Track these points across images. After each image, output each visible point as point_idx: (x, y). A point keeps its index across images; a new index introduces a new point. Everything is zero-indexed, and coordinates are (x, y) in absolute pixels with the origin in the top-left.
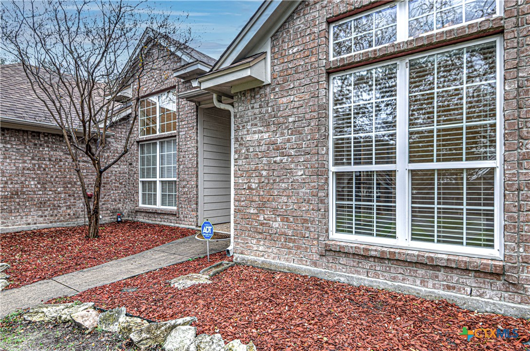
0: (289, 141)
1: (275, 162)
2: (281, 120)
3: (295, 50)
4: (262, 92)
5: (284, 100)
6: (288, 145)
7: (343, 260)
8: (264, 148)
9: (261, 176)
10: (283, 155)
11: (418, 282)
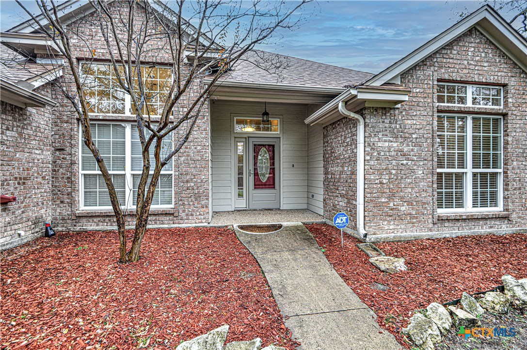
0: (412, 150)
1: (402, 164)
2: (407, 135)
3: (418, 90)
4: (392, 112)
5: (409, 122)
6: (412, 153)
7: (446, 225)
8: (393, 153)
9: (391, 174)
10: (408, 159)
11: (480, 228)
